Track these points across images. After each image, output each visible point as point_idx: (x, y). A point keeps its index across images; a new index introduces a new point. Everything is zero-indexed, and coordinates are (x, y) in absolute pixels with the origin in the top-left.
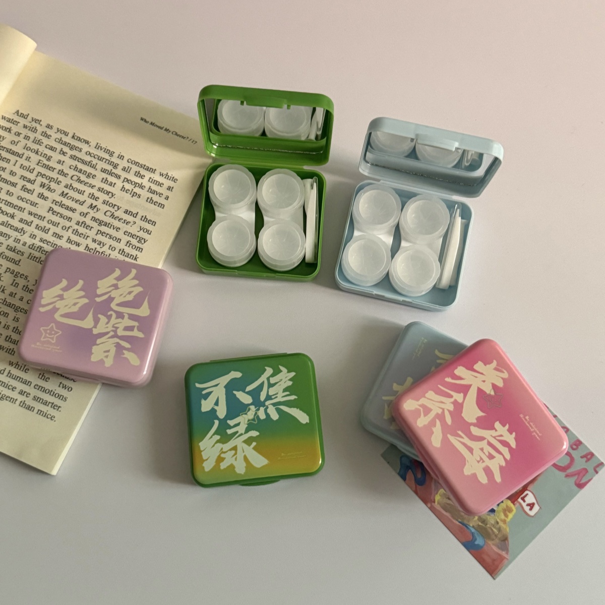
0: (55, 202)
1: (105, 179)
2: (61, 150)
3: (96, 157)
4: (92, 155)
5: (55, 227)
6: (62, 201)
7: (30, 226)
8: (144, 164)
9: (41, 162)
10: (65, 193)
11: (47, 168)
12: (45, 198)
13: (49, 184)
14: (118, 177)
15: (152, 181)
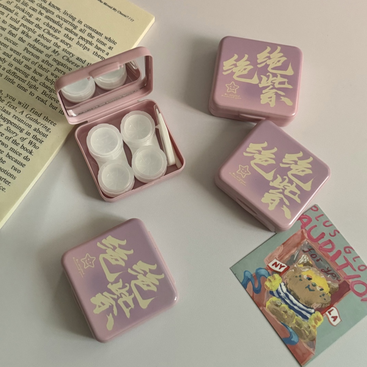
0: (29, 44)
1: (67, 35)
2: (40, 12)
3: (63, 19)
4: (60, 18)
5: (27, 61)
6: (34, 45)
7: (10, 58)
8: (95, 29)
9: (25, 17)
10: (37, 40)
11: (28, 22)
12: (23, 41)
13: (28, 32)
14: (76, 34)
15: (99, 41)
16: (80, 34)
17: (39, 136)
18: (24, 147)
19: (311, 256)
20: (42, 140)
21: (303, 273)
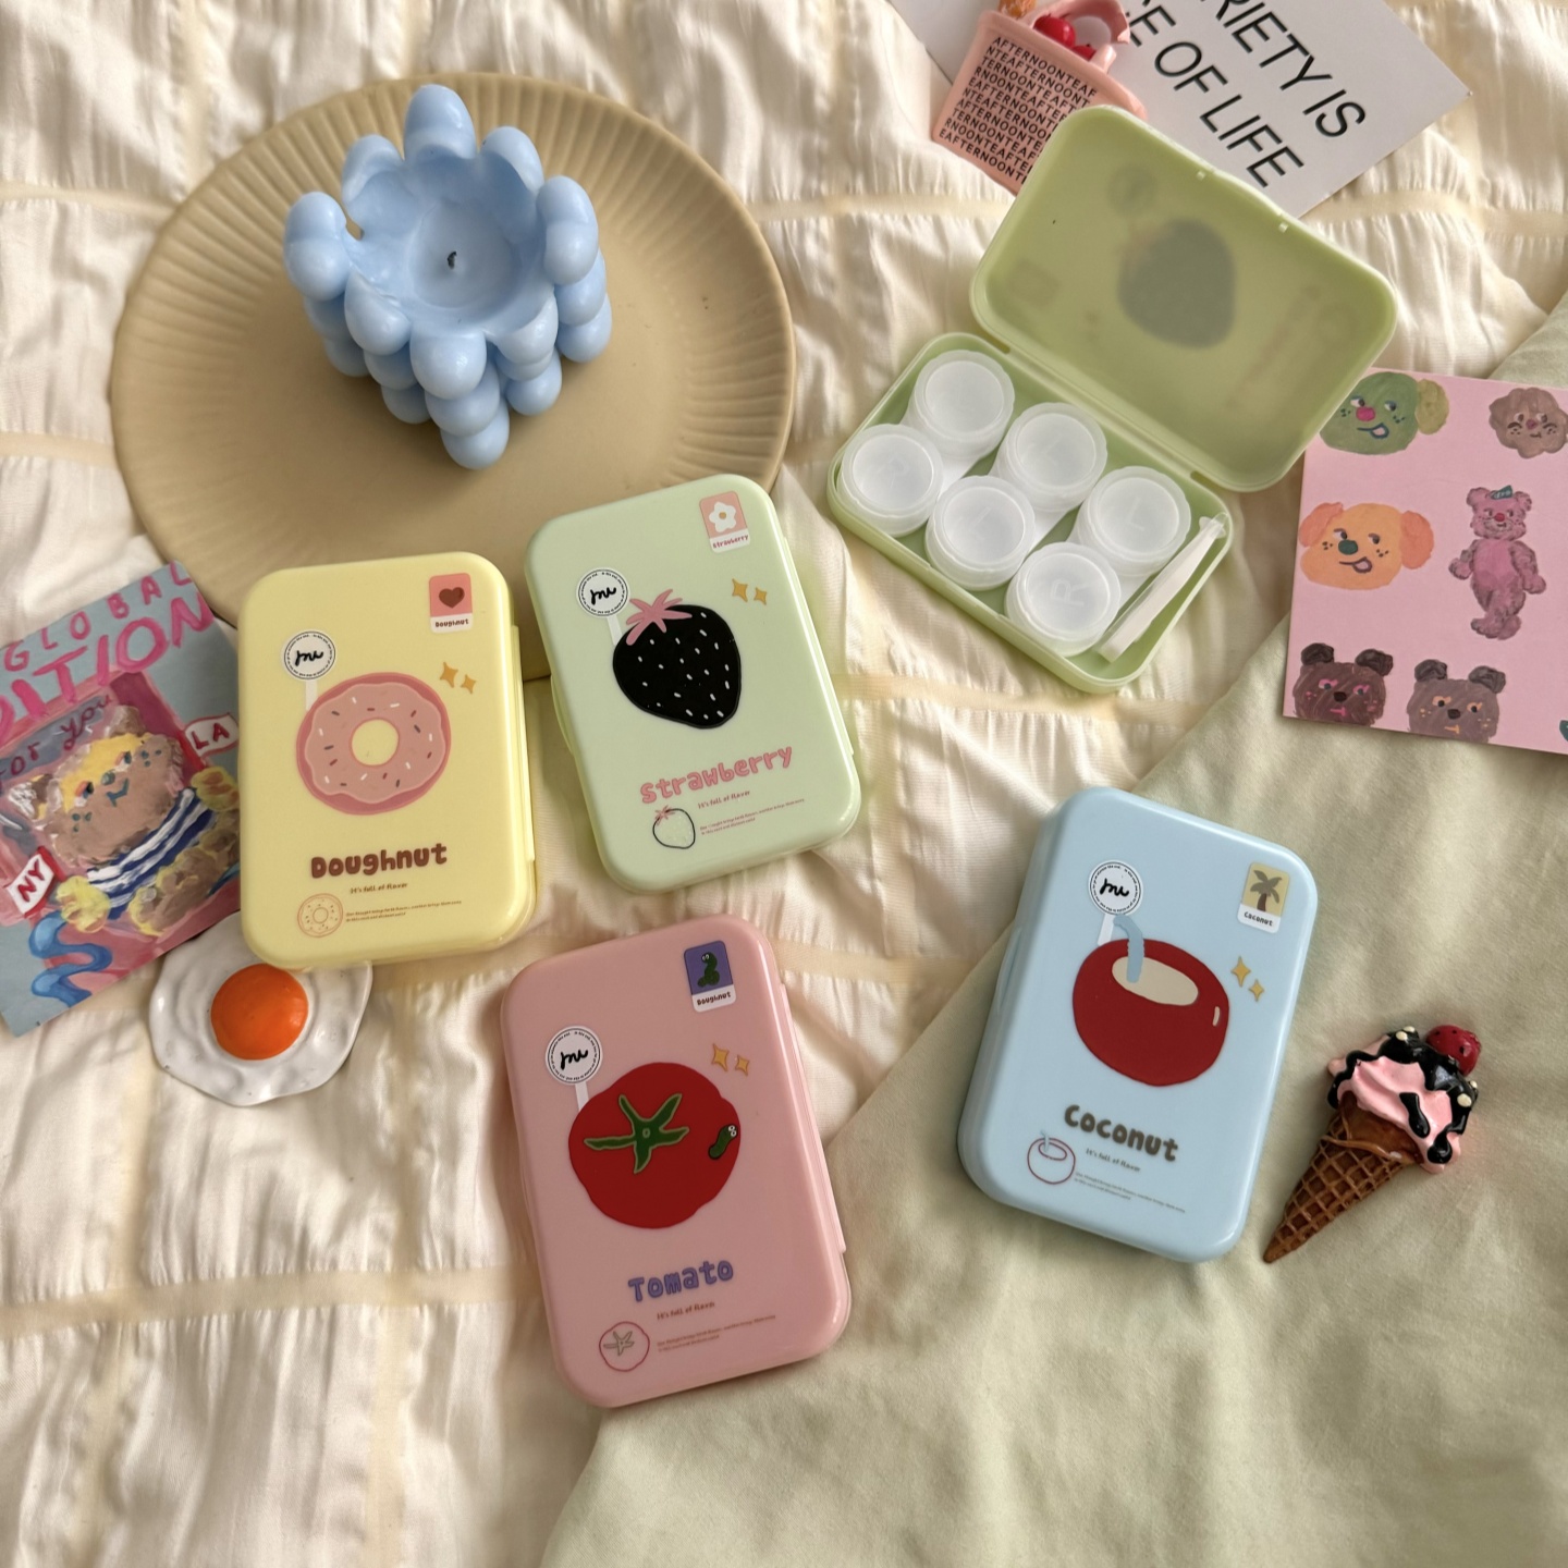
19: (15, 773)
21: (67, 809)
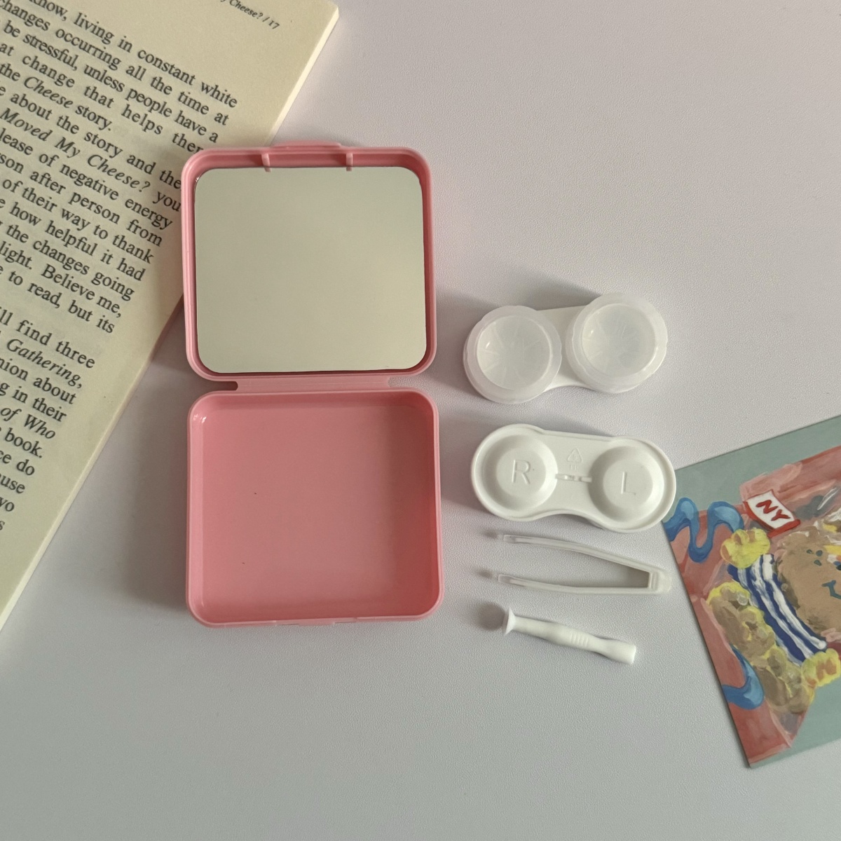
1: (92, 88)
3: (76, 41)
4: (69, 38)
14: (118, 86)
15: (186, 100)
16: (129, 83)
17: (52, 402)
18: (16, 436)
20: (61, 411)
